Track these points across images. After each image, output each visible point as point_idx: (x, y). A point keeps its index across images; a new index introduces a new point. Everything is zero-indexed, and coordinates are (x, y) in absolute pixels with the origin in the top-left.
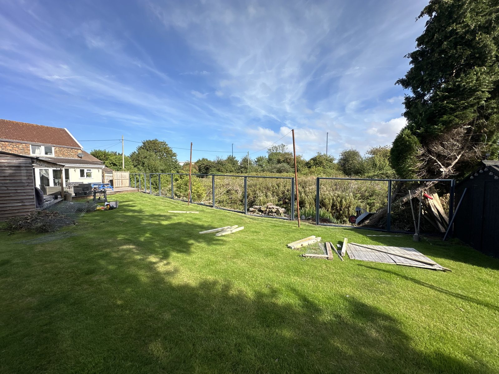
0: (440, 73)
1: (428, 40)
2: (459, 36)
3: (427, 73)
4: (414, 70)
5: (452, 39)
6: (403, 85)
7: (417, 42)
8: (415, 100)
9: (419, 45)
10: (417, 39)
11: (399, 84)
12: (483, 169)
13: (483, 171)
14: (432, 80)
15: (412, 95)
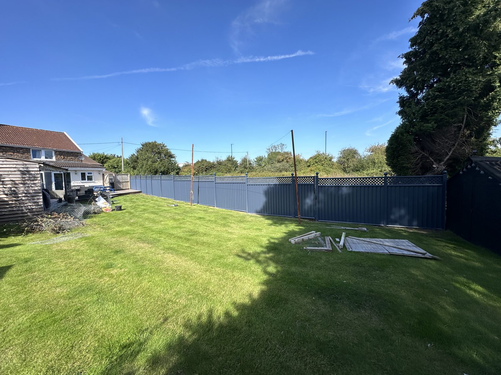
0: (432, 73)
1: (421, 41)
2: (448, 38)
3: (419, 73)
4: (408, 71)
5: (443, 41)
6: (397, 84)
7: (410, 43)
8: (409, 99)
9: (412, 46)
10: (410, 39)
11: (393, 84)
12: (471, 165)
13: (470, 167)
14: (424, 80)
15: (406, 94)
